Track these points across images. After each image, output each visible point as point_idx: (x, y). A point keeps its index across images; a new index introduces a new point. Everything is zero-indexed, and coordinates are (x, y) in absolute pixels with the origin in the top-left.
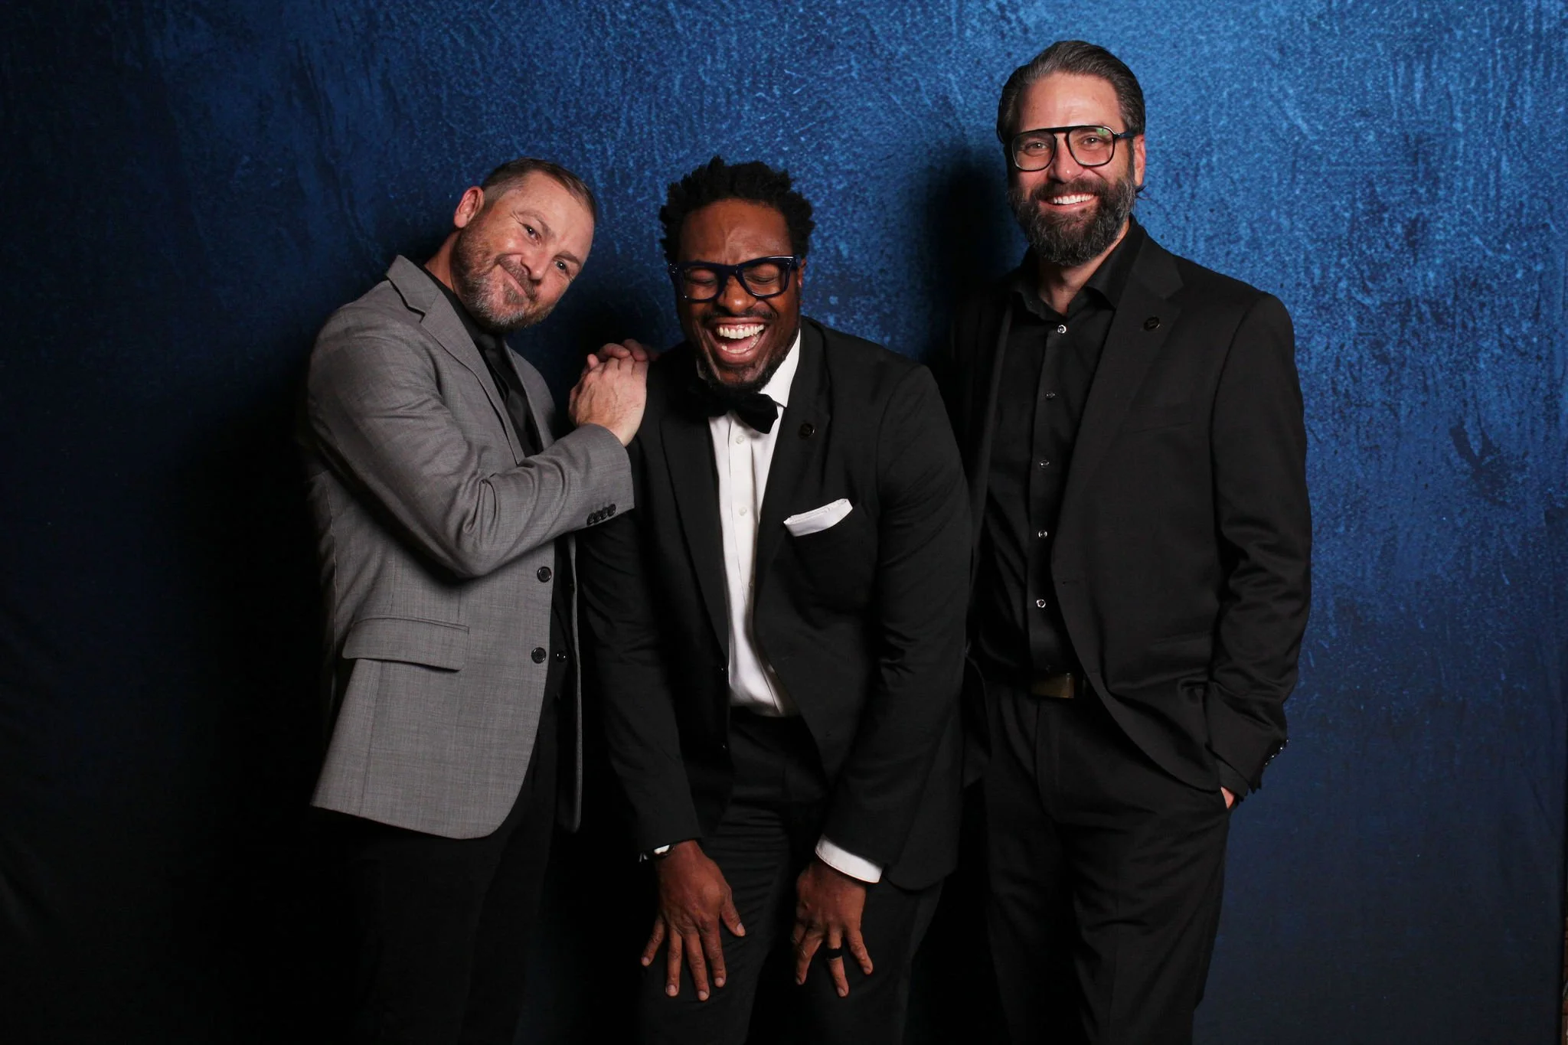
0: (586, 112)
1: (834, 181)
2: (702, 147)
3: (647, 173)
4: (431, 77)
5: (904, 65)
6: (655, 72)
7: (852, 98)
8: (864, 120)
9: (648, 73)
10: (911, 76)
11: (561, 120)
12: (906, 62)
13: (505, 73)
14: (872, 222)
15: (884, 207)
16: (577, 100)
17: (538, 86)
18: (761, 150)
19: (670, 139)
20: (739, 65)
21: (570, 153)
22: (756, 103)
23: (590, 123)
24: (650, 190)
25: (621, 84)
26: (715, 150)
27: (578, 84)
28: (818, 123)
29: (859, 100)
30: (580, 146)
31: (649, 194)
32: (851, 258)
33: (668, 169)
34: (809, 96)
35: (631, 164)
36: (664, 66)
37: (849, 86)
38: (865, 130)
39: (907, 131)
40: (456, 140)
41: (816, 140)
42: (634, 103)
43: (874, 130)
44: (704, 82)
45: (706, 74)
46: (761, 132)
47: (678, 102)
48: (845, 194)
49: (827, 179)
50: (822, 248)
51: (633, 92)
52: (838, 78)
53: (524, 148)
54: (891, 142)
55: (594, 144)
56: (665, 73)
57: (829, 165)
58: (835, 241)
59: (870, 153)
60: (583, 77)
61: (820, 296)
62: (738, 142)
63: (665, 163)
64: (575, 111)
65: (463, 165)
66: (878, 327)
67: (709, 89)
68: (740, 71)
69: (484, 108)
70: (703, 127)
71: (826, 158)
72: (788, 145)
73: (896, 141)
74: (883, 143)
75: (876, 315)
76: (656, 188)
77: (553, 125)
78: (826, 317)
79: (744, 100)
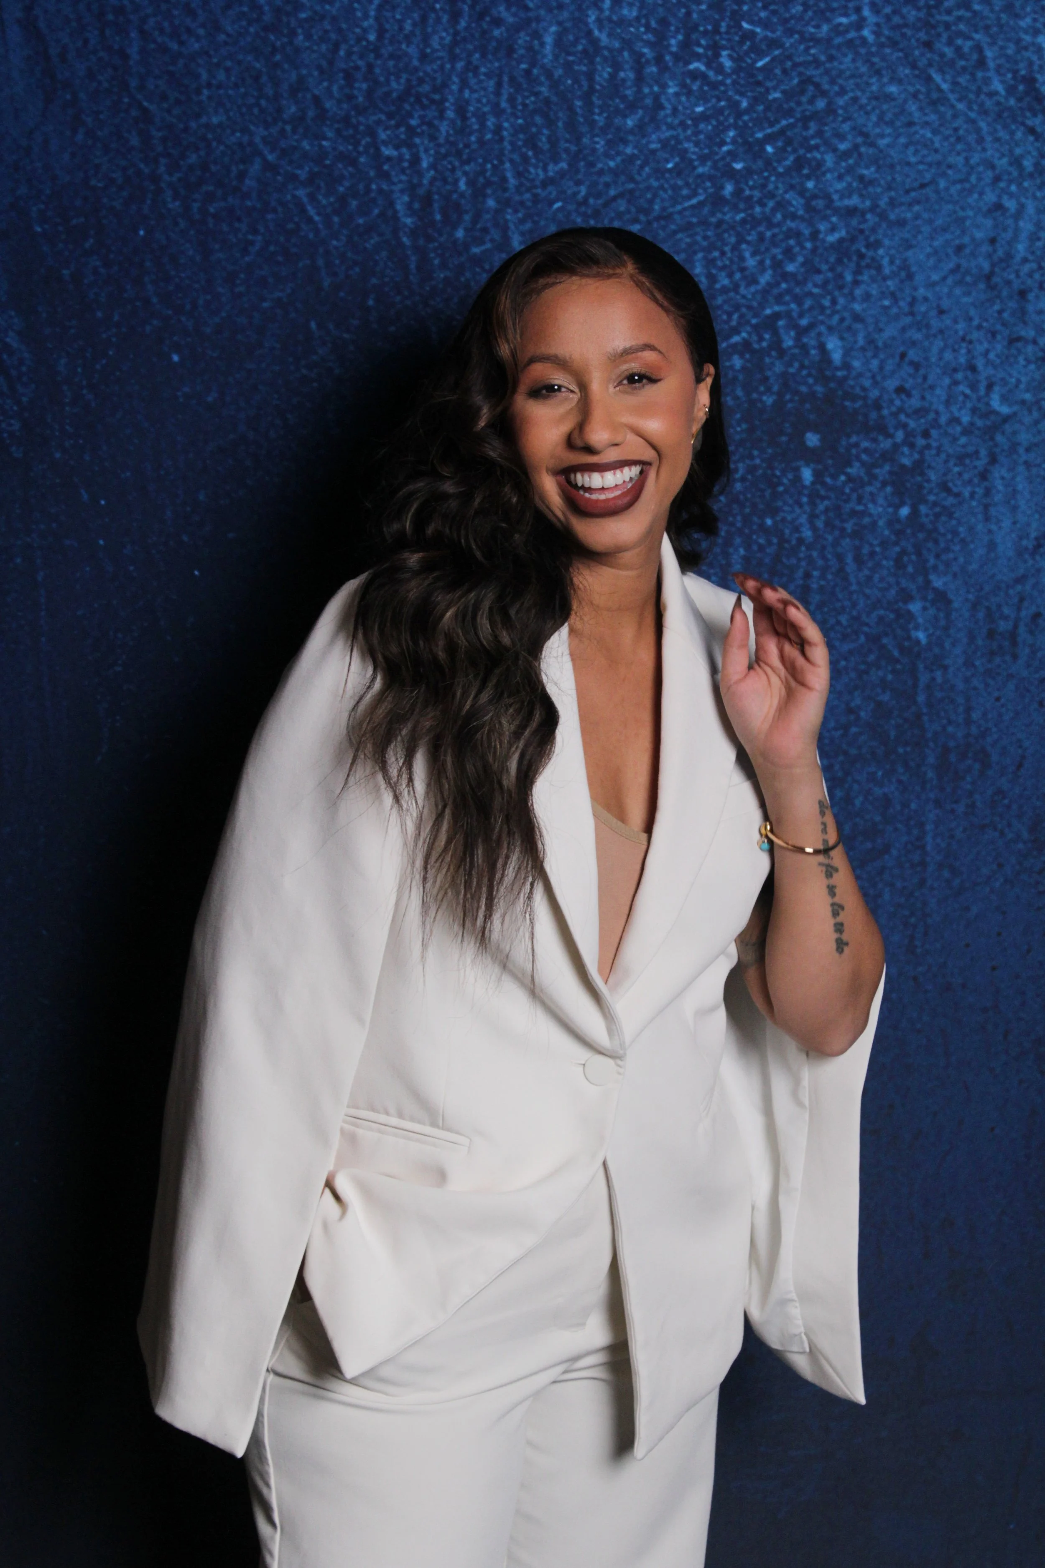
0: (385, 89)
1: (823, 227)
2: (591, 158)
3: (491, 203)
4: (110, 17)
5: (960, 19)
6: (511, 20)
7: (861, 76)
8: (881, 118)
9: (498, 22)
10: (969, 38)
11: (339, 102)
12: (961, 13)
13: (244, 13)
14: (886, 303)
15: (910, 277)
16: (370, 67)
17: (301, 37)
18: (695, 168)
19: (532, 142)
20: (661, 10)
21: (354, 162)
22: (688, 81)
23: (393, 108)
24: (495, 234)
25: (448, 39)
26: (612, 164)
27: (372, 37)
28: (798, 120)
29: (874, 80)
30: (372, 151)
31: (492, 240)
32: (846, 366)
33: (527, 196)
34: (785, 71)
35: (462, 185)
36: (527, 8)
37: (857, 53)
38: (882, 136)
39: (959, 139)
40: (154, 133)
41: (795, 151)
42: (470, 74)
43: (898, 136)
44: (598, 40)
45: (600, 29)
46: (697, 133)
47: (549, 74)
48: (842, 249)
49: (810, 223)
50: (795, 347)
51: (470, 55)
52: (838, 40)
53: (272, 151)
54: (929, 159)
55: (397, 147)
56: (528, 21)
57: (815, 197)
58: (819, 334)
59: (889, 178)
60: (381, 26)
61: (789, 431)
62: (653, 152)
63: (521, 185)
64: (364, 86)
65: (166, 177)
66: (889, 489)
67: (606, 53)
68: (664, 22)
69: (205, 76)
70: (592, 124)
71: (810, 185)
72: (744, 160)
73: (938, 157)
74: (913, 160)
75: (887, 468)
76: (505, 229)
77: (324, 111)
78: (797, 470)
79: (667, 75)
